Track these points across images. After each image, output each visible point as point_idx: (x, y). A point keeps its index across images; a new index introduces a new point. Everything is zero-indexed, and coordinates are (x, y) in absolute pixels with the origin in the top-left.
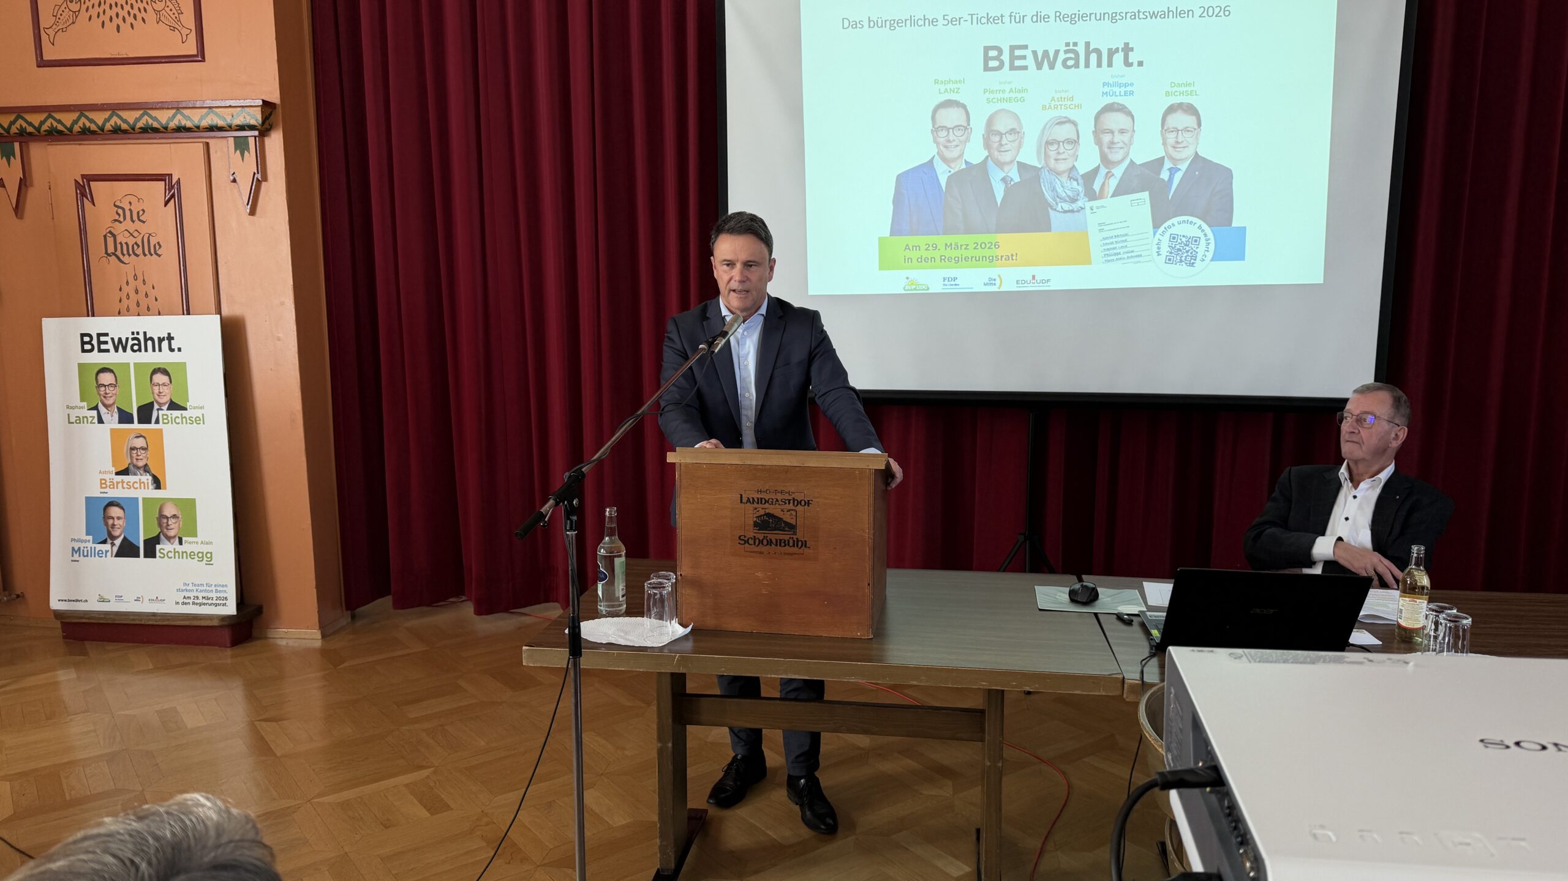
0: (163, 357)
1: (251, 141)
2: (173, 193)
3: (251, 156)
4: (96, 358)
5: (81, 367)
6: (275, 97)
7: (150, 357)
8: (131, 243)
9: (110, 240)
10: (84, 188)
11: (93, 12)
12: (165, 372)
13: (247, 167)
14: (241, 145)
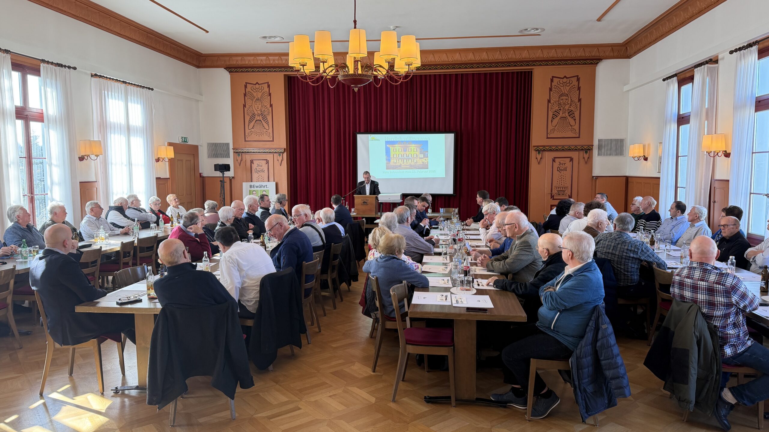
0: (265, 189)
1: (281, 154)
2: (267, 162)
3: (281, 156)
4: (253, 189)
5: (250, 191)
6: (286, 148)
7: (263, 189)
8: (260, 170)
9: (256, 170)
10: (252, 162)
11: (255, 133)
12: (265, 191)
13: (280, 158)
14: (280, 155)
